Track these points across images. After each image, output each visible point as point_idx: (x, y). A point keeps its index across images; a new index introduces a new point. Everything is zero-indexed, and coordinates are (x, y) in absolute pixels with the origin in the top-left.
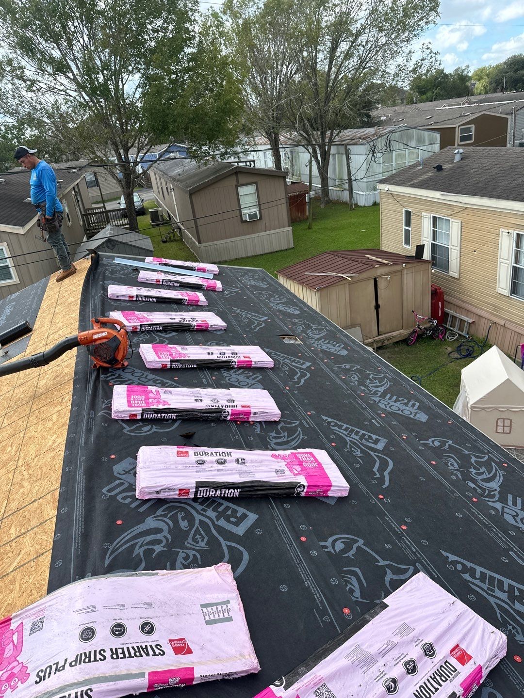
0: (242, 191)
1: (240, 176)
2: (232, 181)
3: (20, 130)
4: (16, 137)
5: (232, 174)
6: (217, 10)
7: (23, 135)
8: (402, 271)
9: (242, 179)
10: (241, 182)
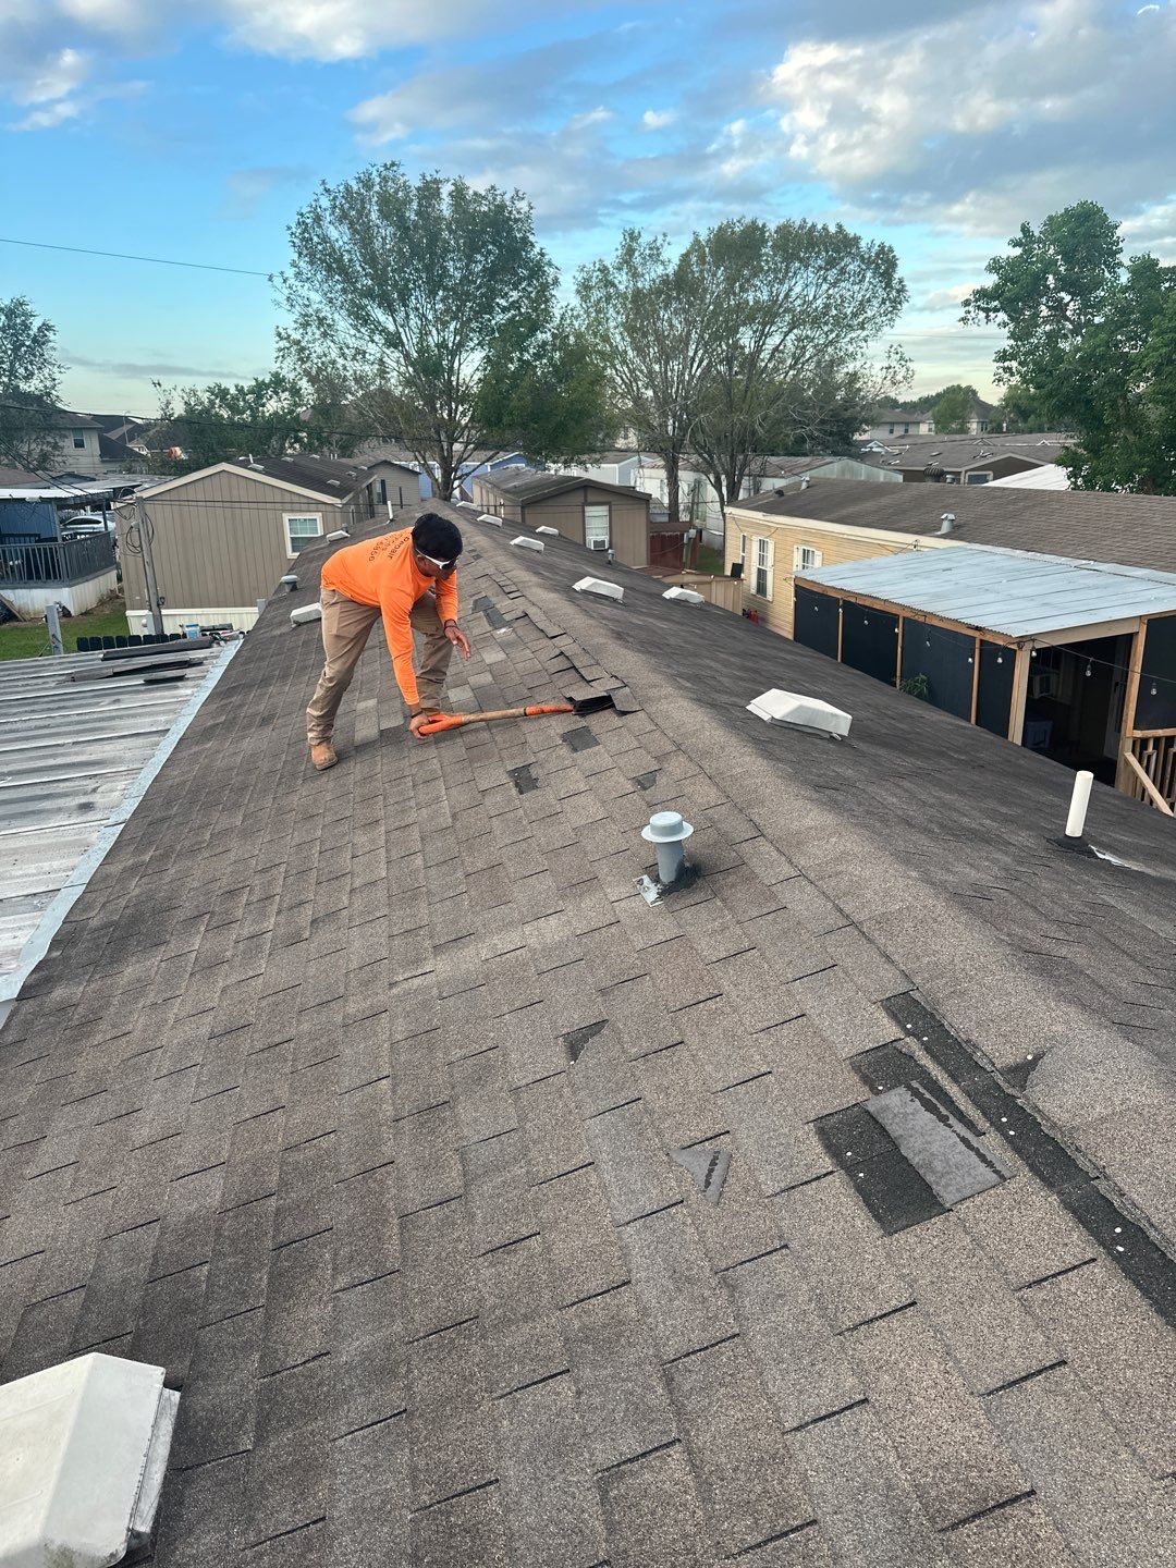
0: (591, 511)
1: (589, 492)
2: (578, 498)
3: (260, 397)
4: (251, 408)
5: (578, 489)
6: (607, 263)
7: (263, 405)
8: (710, 583)
9: (592, 497)
10: (590, 499)
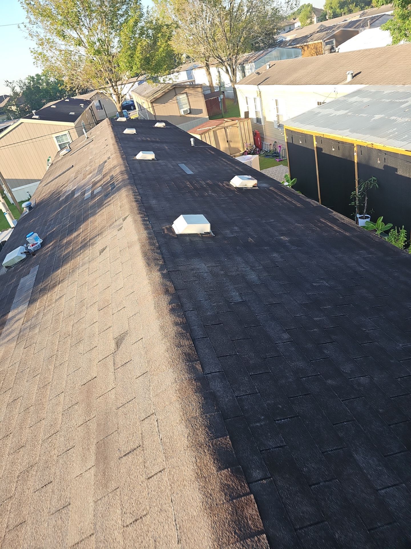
0: (179, 97)
2: (173, 93)
9: (178, 91)
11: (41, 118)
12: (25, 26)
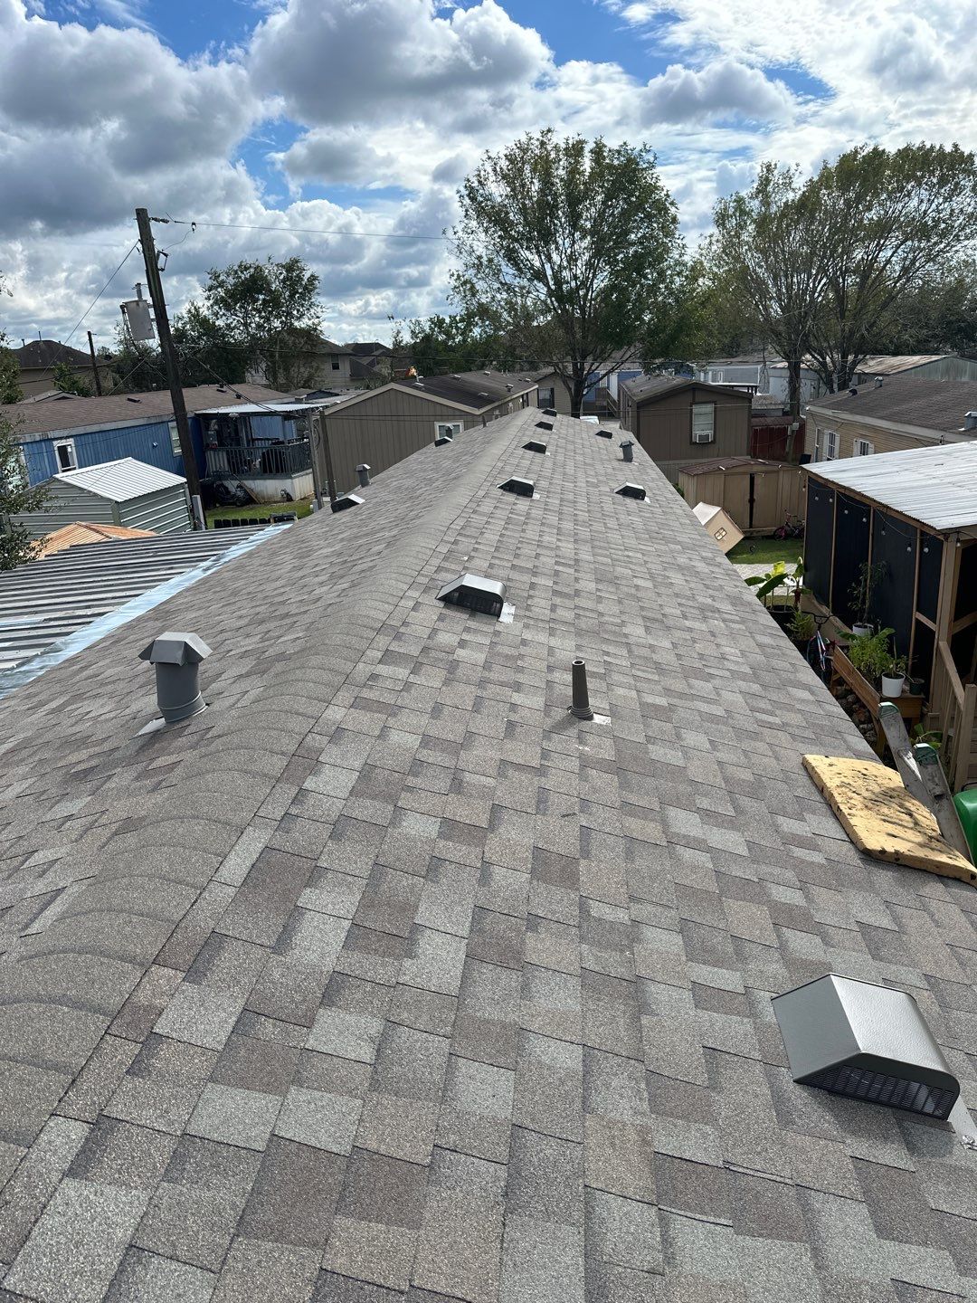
0: (696, 409)
1: (697, 393)
2: (687, 399)
3: (468, 324)
4: (462, 334)
5: (686, 392)
7: (471, 331)
8: (778, 472)
9: (699, 396)
10: (697, 400)
11: (427, 391)
12: (455, 233)
